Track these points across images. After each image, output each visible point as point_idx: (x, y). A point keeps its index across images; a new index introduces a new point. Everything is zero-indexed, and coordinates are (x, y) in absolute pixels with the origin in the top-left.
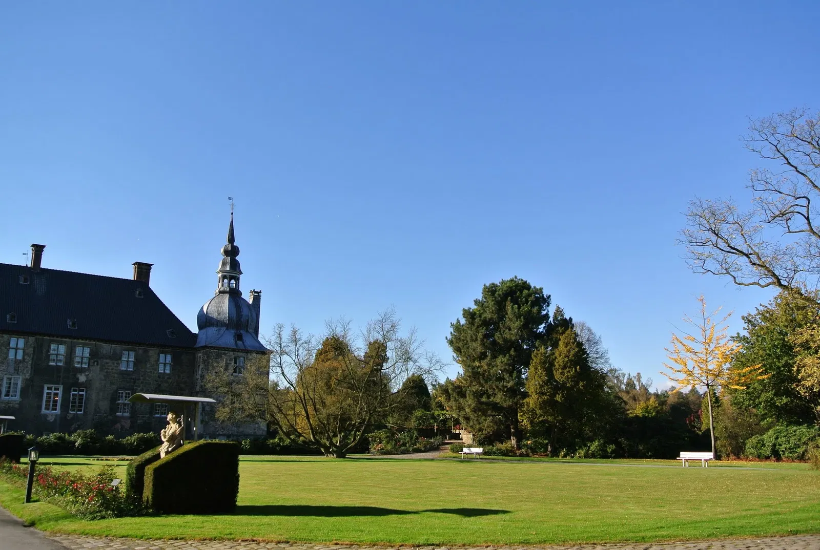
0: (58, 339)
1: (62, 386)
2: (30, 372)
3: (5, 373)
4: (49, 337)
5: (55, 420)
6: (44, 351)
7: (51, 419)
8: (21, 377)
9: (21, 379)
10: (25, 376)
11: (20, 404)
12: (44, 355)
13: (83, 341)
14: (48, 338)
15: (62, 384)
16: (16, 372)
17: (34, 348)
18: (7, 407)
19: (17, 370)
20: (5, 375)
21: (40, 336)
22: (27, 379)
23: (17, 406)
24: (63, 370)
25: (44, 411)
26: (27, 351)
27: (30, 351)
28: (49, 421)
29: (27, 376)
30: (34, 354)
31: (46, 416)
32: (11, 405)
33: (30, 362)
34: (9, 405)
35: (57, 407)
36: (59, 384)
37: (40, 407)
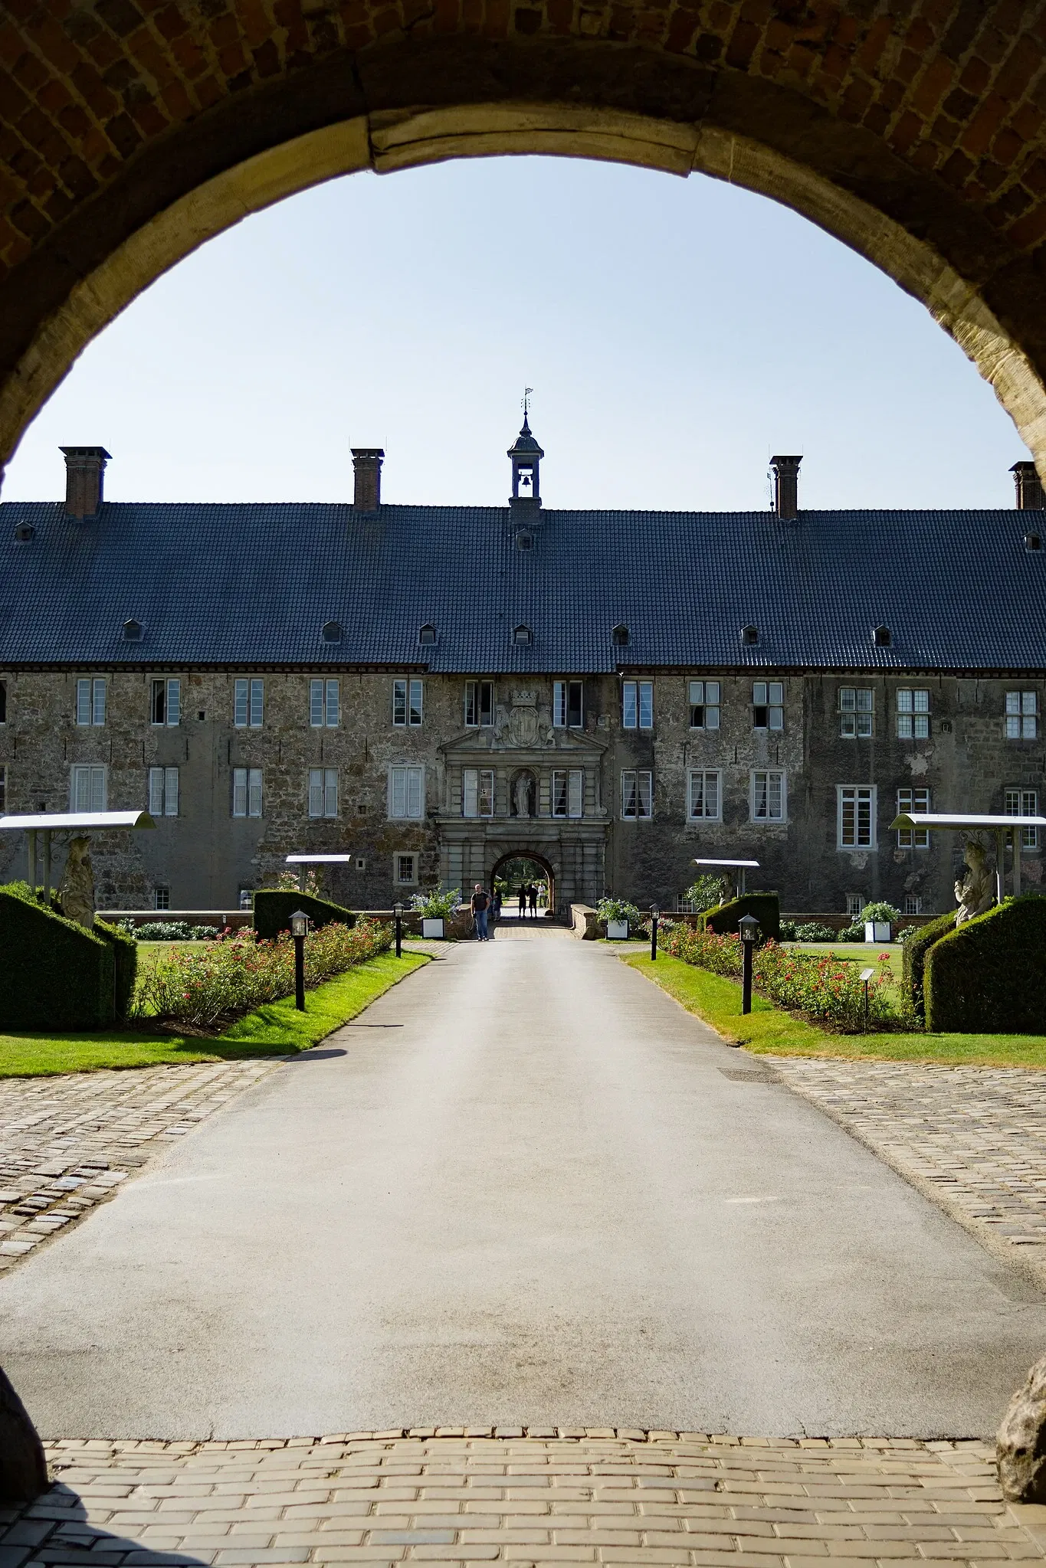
0: (853, 676)
1: (875, 786)
2: (802, 758)
3: (751, 763)
4: (834, 673)
5: (868, 869)
6: (827, 706)
7: (859, 863)
8: (784, 770)
9: (785, 775)
10: (794, 767)
11: (790, 831)
12: (827, 716)
13: (910, 677)
14: (833, 676)
15: (875, 782)
16: (774, 761)
17: (804, 701)
18: (764, 839)
19: (774, 756)
20: (752, 767)
21: (815, 673)
22: (798, 776)
23: (784, 837)
24: (873, 749)
25: (841, 846)
26: (790, 712)
27: (797, 708)
28: (855, 868)
29: (798, 767)
30: (805, 715)
31: (847, 857)
32: (771, 835)
33: (801, 735)
34: (768, 834)
35: (870, 836)
36: (867, 782)
37: (831, 838)
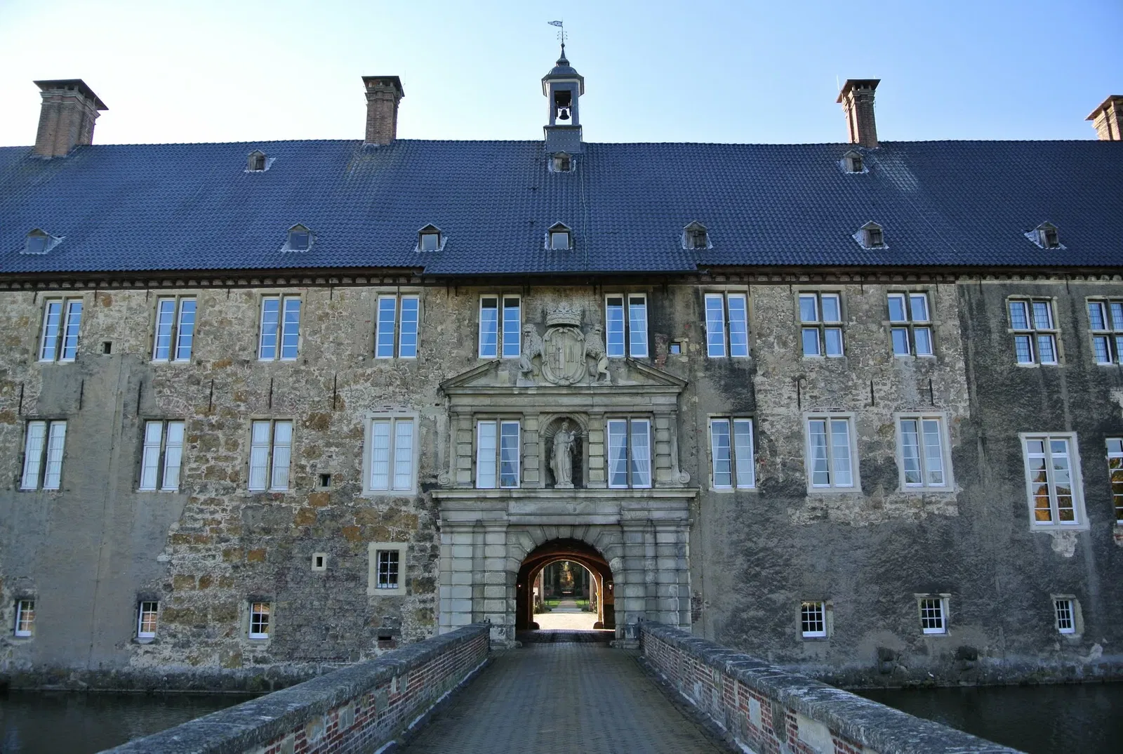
0: (1023, 282)
1: (1074, 435)
2: (966, 396)
3: (895, 404)
4: (997, 278)
5: (1079, 556)
6: (994, 324)
7: (1065, 548)
8: (943, 414)
9: (945, 421)
10: (956, 409)
11: (960, 503)
12: (995, 336)
13: (1101, 282)
14: (996, 282)
15: (1074, 429)
16: (927, 401)
17: (961, 317)
18: (924, 515)
19: (927, 393)
20: (897, 409)
21: (971, 278)
22: (964, 422)
23: (952, 511)
24: (1063, 382)
25: (1037, 525)
26: (942, 331)
27: (951, 327)
28: (1060, 556)
29: (963, 410)
30: (964, 334)
31: (1047, 540)
32: (933, 508)
33: (961, 364)
34: (929, 507)
35: (1074, 508)
36: (1063, 429)
37: (1020, 511)
